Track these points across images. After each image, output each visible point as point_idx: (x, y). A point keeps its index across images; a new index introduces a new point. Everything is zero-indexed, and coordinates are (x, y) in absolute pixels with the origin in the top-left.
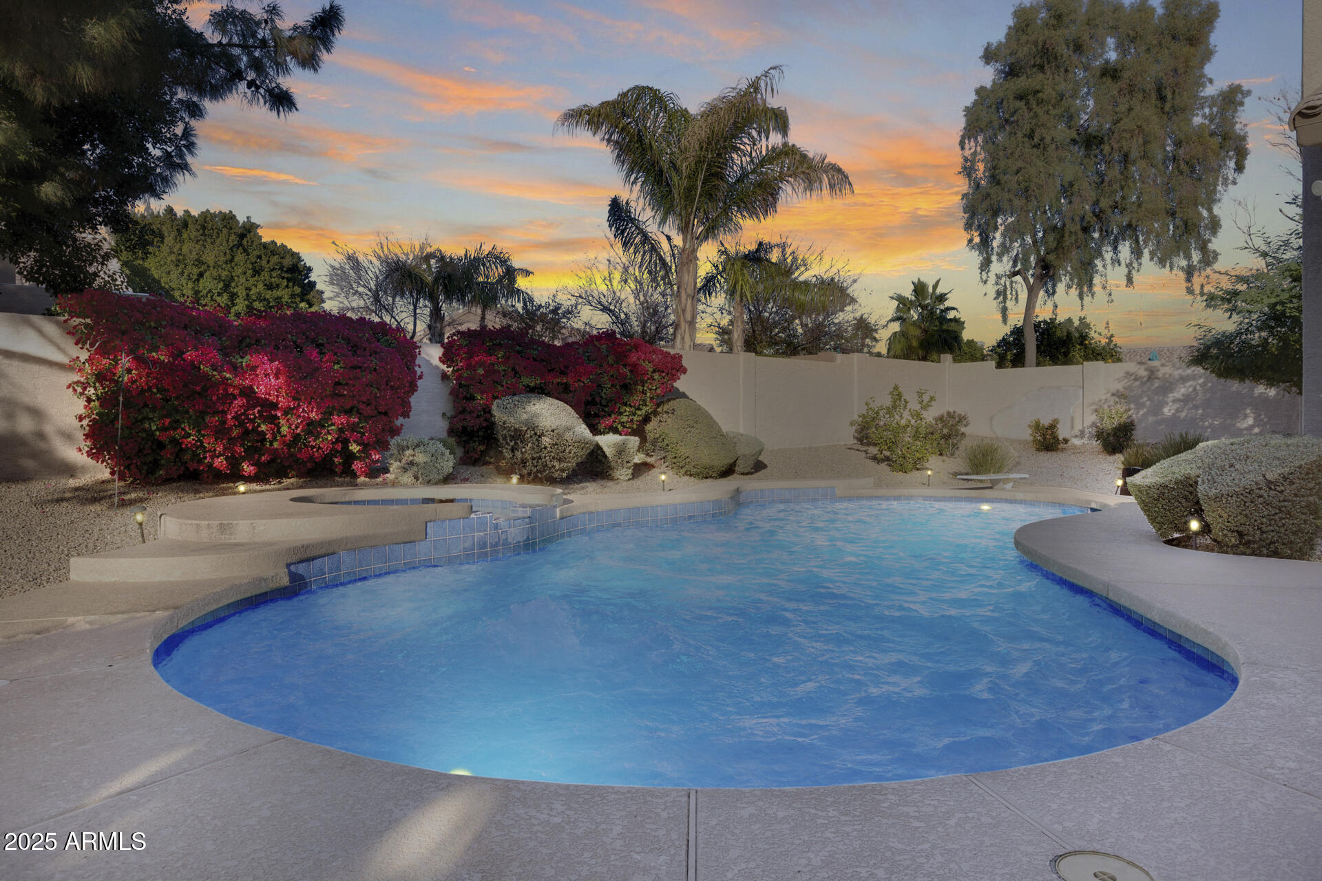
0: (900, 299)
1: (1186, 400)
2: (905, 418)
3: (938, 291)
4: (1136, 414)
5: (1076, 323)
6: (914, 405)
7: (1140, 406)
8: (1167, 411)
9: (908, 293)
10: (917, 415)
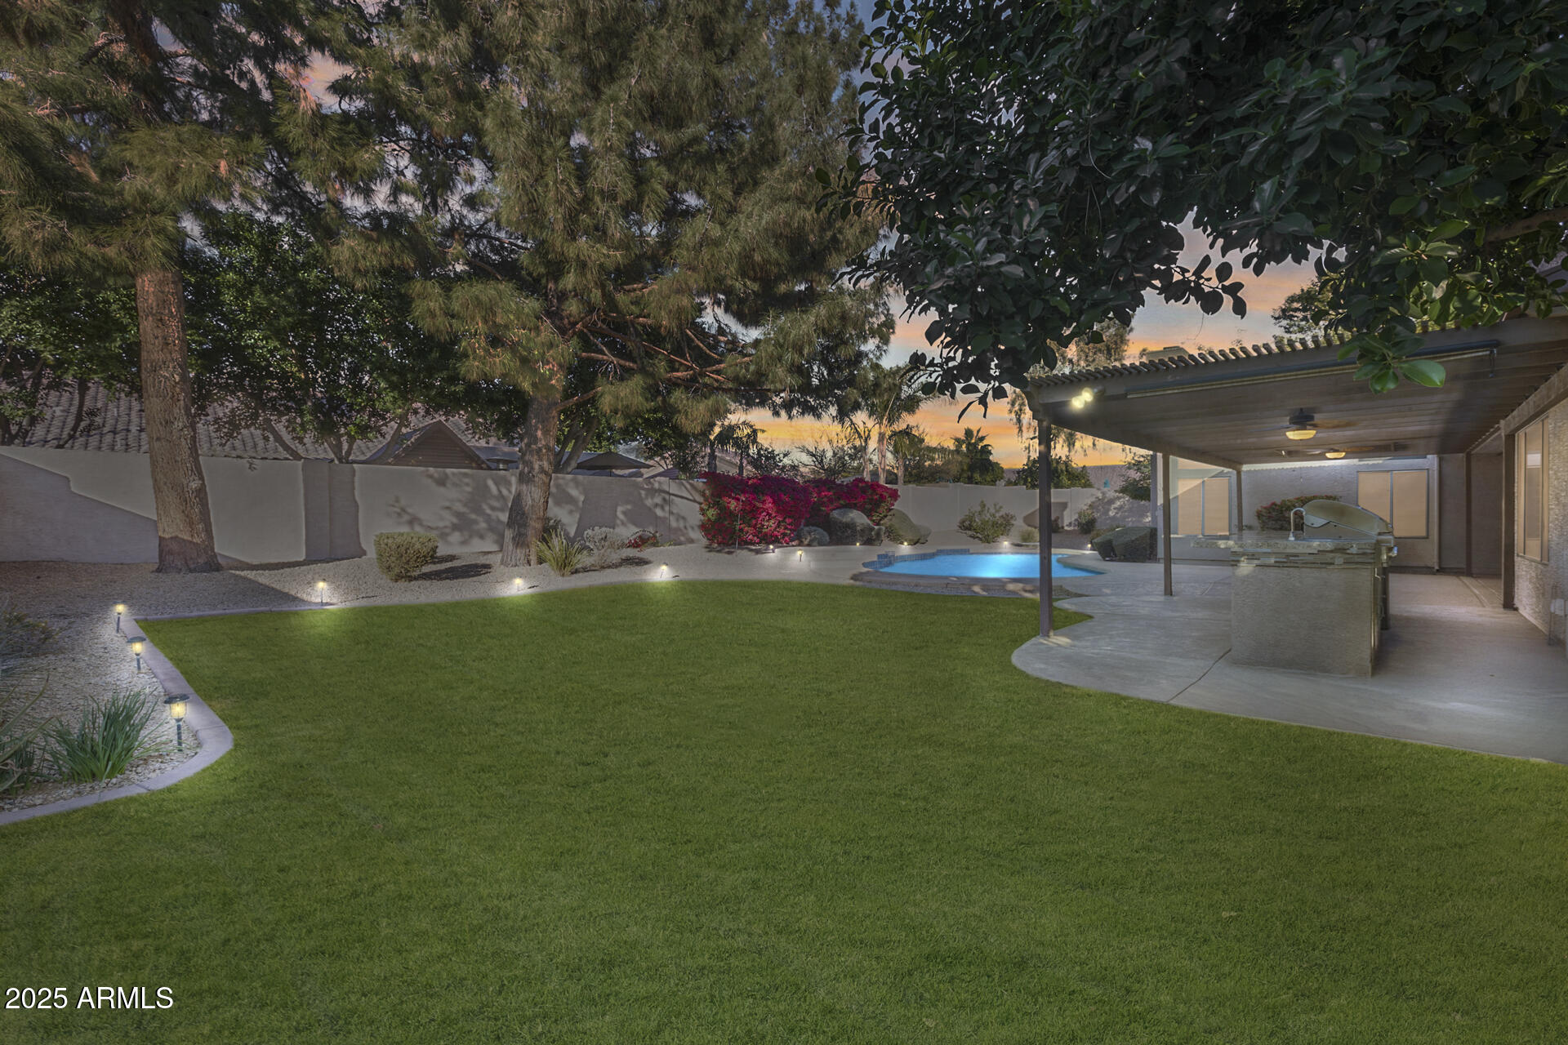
0: (957, 440)
1: (1120, 508)
2: (987, 517)
3: (980, 435)
4: (1096, 515)
5: (1064, 458)
6: (992, 510)
7: (1098, 511)
8: (1111, 514)
9: (962, 435)
10: (994, 516)
